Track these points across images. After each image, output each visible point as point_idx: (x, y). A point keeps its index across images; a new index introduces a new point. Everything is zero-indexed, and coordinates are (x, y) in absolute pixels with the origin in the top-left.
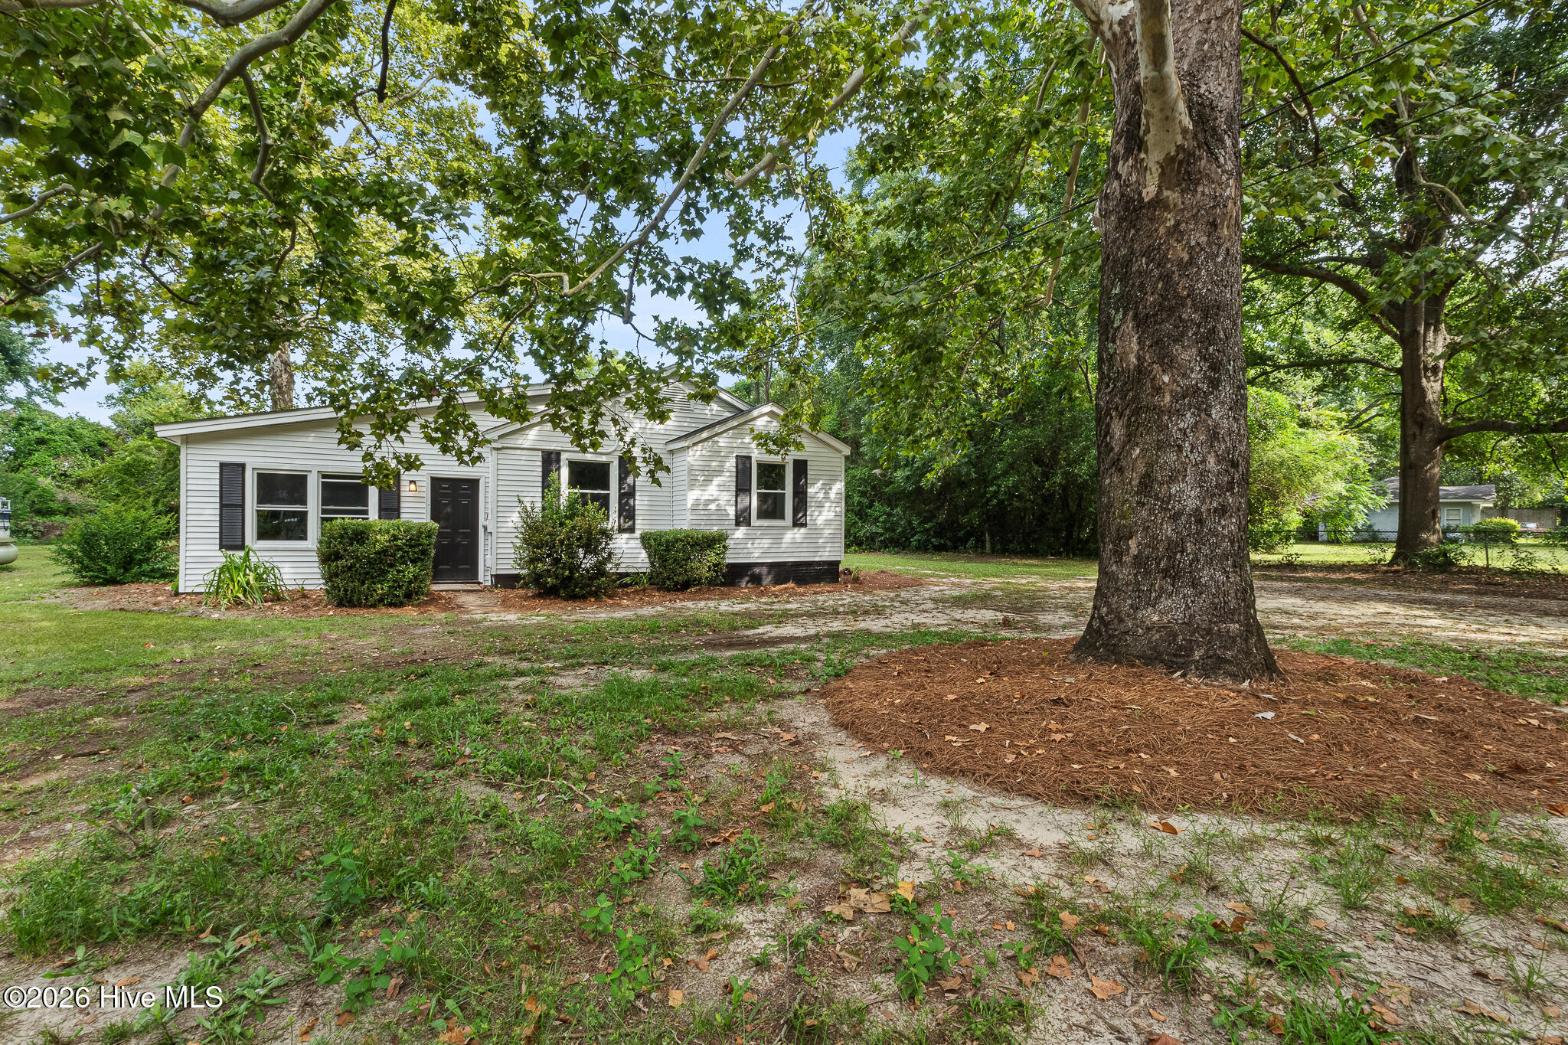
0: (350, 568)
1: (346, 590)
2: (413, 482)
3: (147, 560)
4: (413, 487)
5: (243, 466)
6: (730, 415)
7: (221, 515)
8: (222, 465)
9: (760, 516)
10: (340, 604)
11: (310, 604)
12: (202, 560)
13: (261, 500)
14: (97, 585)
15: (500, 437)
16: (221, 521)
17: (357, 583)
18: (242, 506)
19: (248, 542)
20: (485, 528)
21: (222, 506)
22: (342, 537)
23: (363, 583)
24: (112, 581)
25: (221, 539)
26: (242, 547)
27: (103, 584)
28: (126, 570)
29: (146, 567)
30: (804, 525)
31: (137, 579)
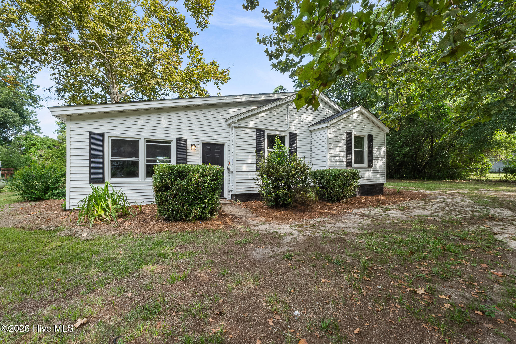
0: (175, 196)
1: (172, 211)
2: (194, 145)
3: (56, 188)
4: (194, 147)
5: (103, 135)
6: (334, 114)
7: (90, 163)
8: (91, 134)
9: (355, 162)
10: (168, 219)
11: (148, 219)
12: (80, 190)
13: (113, 155)
14: (31, 201)
15: (238, 121)
16: (90, 167)
17: (179, 206)
18: (103, 158)
19: (106, 179)
20: (229, 169)
21: (91, 158)
22: (170, 175)
23: (183, 206)
24: (38, 199)
25: (90, 177)
26: (102, 182)
27: (34, 201)
28: (46, 193)
29: (55, 192)
30: (372, 167)
31: (51, 198)
